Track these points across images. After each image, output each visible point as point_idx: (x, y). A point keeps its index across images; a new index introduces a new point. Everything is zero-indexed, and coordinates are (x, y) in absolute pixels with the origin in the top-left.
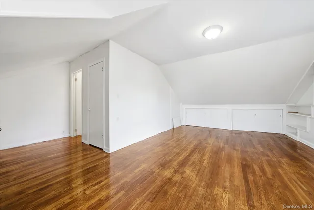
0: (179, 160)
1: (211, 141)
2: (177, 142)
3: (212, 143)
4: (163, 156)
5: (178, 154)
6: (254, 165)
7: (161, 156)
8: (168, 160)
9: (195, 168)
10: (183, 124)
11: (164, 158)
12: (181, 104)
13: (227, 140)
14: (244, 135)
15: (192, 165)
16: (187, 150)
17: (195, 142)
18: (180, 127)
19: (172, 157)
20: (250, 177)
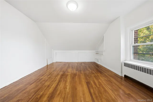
0: (49, 93)
1: (70, 70)
2: (49, 75)
3: (70, 72)
4: (35, 94)
5: (49, 86)
6: (91, 81)
7: (33, 94)
8: (39, 96)
9: (61, 96)
10: (54, 62)
11: (35, 96)
12: (53, 50)
13: (77, 68)
14: (83, 64)
15: (59, 94)
16: (56, 81)
17: (61, 73)
18: (52, 64)
19: (43, 91)
20: (92, 91)
